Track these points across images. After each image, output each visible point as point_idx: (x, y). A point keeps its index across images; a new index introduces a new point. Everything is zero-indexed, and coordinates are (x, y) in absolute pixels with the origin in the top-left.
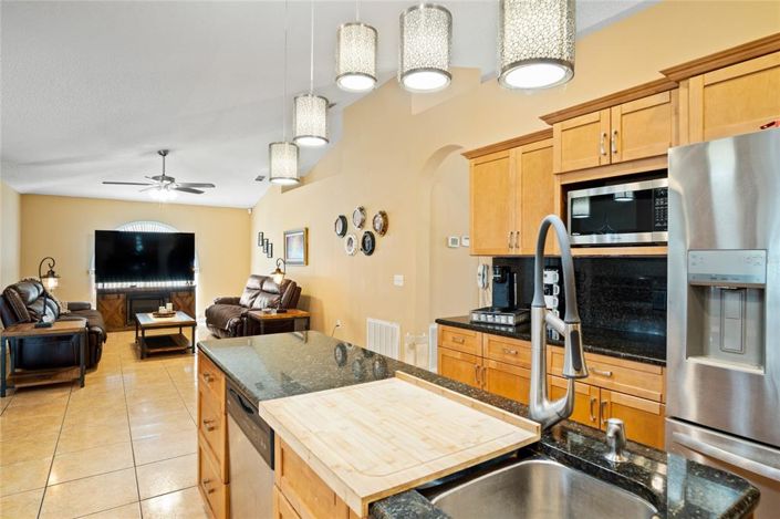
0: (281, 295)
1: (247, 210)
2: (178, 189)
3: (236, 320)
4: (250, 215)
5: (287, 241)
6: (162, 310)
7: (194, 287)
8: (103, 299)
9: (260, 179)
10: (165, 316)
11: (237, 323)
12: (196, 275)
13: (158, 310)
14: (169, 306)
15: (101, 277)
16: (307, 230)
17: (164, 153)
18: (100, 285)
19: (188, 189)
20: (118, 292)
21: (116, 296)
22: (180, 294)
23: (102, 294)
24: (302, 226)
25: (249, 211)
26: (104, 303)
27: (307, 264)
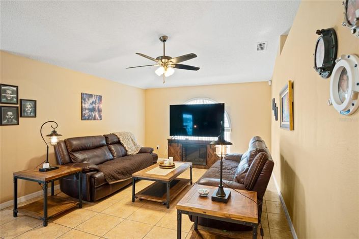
0: (249, 166)
1: (268, 82)
4: (271, 85)
5: (282, 103)
8: (171, 145)
15: (172, 132)
16: (292, 85)
23: (171, 142)
25: (270, 84)
26: (171, 148)
27: (293, 128)
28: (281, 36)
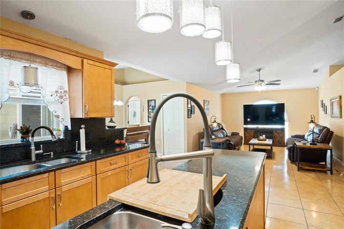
0: (320, 134)
1: (315, 88)
2: (267, 84)
3: (291, 146)
4: (318, 91)
5: (332, 104)
6: (261, 138)
7: (284, 128)
8: (246, 131)
9: (316, 71)
10: (261, 140)
11: (291, 147)
12: (286, 123)
13: (259, 137)
14: (264, 136)
15: (246, 123)
16: (341, 97)
17: (259, 70)
18: (245, 126)
19: (271, 84)
20: (252, 129)
21: (250, 131)
22: (277, 131)
23: (245, 129)
24: (337, 95)
25: (317, 89)
26: (247, 133)
27: (341, 117)
28: (330, 66)
